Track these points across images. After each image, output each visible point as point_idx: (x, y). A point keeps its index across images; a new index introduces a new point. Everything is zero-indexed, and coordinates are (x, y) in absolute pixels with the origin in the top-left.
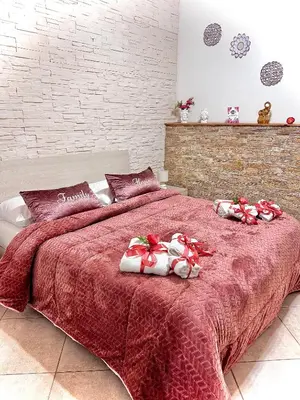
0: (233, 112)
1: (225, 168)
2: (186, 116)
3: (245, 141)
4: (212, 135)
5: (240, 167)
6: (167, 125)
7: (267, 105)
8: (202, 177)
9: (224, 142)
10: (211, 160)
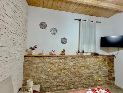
0: (54, 51)
1: (55, 72)
2: (34, 53)
3: (62, 61)
4: (49, 60)
5: (61, 70)
6: (24, 56)
7: (64, 50)
8: (45, 77)
9: (54, 62)
10: (49, 69)
